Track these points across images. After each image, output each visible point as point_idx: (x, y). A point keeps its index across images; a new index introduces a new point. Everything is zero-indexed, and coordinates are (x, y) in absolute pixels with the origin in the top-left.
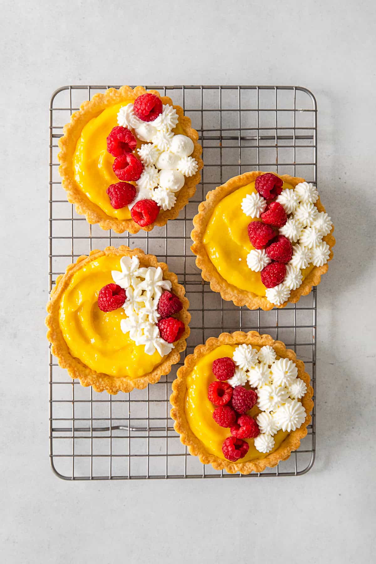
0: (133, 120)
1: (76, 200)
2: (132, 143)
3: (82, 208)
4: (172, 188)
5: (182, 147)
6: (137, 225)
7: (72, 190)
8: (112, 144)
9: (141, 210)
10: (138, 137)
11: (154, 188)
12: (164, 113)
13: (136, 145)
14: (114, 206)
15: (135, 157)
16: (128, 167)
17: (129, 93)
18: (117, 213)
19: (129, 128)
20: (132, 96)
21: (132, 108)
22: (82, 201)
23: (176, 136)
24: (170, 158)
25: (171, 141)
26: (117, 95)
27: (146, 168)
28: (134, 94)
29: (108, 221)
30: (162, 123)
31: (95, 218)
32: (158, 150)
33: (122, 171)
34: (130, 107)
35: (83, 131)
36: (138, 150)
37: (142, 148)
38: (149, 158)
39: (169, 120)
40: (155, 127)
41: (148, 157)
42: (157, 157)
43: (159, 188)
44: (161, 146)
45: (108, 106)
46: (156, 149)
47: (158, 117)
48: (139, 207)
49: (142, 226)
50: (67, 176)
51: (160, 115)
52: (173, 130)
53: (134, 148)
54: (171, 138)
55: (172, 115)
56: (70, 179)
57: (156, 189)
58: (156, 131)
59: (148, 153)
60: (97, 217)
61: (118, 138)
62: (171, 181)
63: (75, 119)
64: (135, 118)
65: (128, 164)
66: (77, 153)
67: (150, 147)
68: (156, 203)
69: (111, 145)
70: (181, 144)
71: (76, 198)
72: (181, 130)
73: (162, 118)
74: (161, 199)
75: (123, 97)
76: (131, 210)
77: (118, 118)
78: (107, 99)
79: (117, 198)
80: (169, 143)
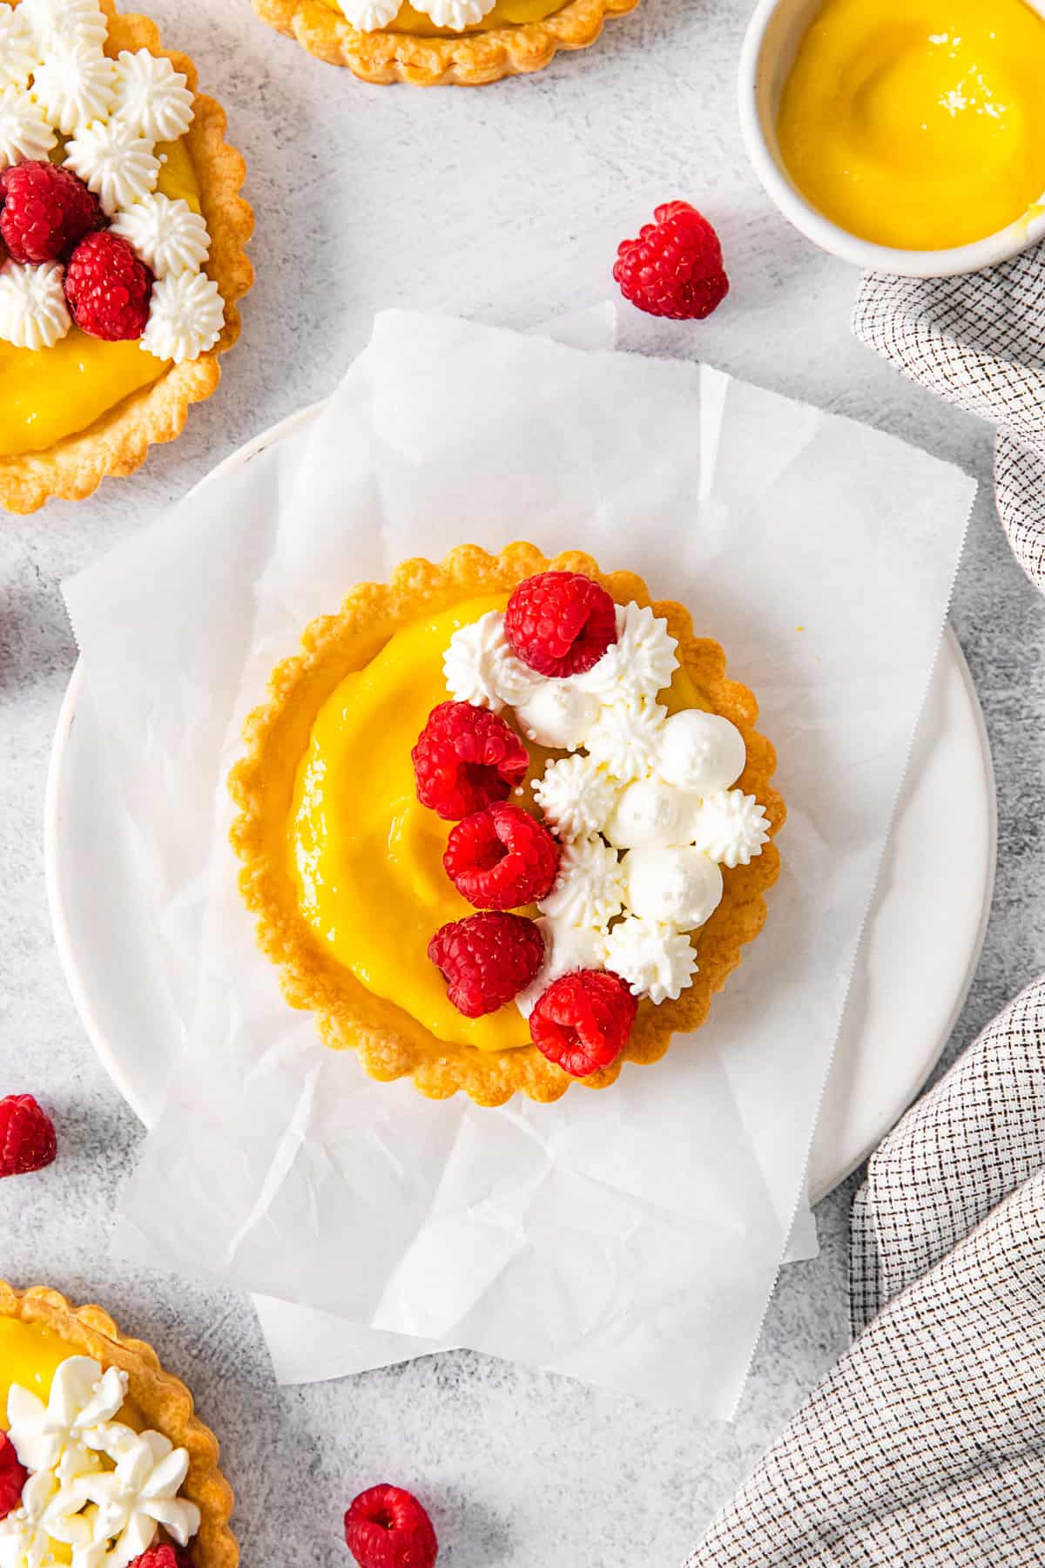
0: (507, 678)
1: (317, 994)
2: (512, 765)
3: (341, 1024)
4: (680, 921)
5: (705, 760)
6: (554, 1070)
7: (296, 960)
8: (438, 778)
9: (573, 1019)
10: (532, 735)
11: (607, 922)
12: (624, 641)
13: (525, 769)
14: (465, 1009)
15: (525, 821)
16: (503, 862)
17: (482, 572)
18: (478, 1030)
19: (492, 707)
20: (492, 580)
21: (500, 630)
22: (338, 998)
23: (675, 718)
24: (663, 805)
25: (660, 740)
26: (434, 582)
27: (570, 849)
28: (502, 572)
29: (443, 1061)
30: (620, 678)
31: (395, 1056)
32: (611, 778)
33: (484, 879)
34: (490, 625)
35: (318, 726)
36: (535, 784)
37: (548, 773)
38: (581, 815)
39: (647, 663)
40: (593, 697)
41: (576, 812)
42: (611, 804)
43: (630, 921)
44: (622, 767)
45: (402, 624)
46: (604, 776)
47: (604, 659)
48: (561, 1008)
49: (574, 1073)
50: (273, 907)
51: (610, 648)
52: (661, 698)
53: (519, 777)
54: (660, 728)
55: (654, 646)
56: (285, 915)
57: (616, 927)
58: (599, 708)
59: (575, 796)
60: (399, 1054)
61: (457, 750)
62: (675, 895)
63: (285, 686)
64: (514, 667)
65: (501, 849)
66: (302, 813)
67: (582, 772)
68: (625, 985)
69: (432, 781)
70: (700, 752)
71: (313, 989)
72: (690, 693)
73: (618, 661)
74: (644, 971)
75: (458, 586)
76: (531, 1017)
77: (447, 671)
78: (398, 602)
79: (477, 981)
80: (652, 748)
